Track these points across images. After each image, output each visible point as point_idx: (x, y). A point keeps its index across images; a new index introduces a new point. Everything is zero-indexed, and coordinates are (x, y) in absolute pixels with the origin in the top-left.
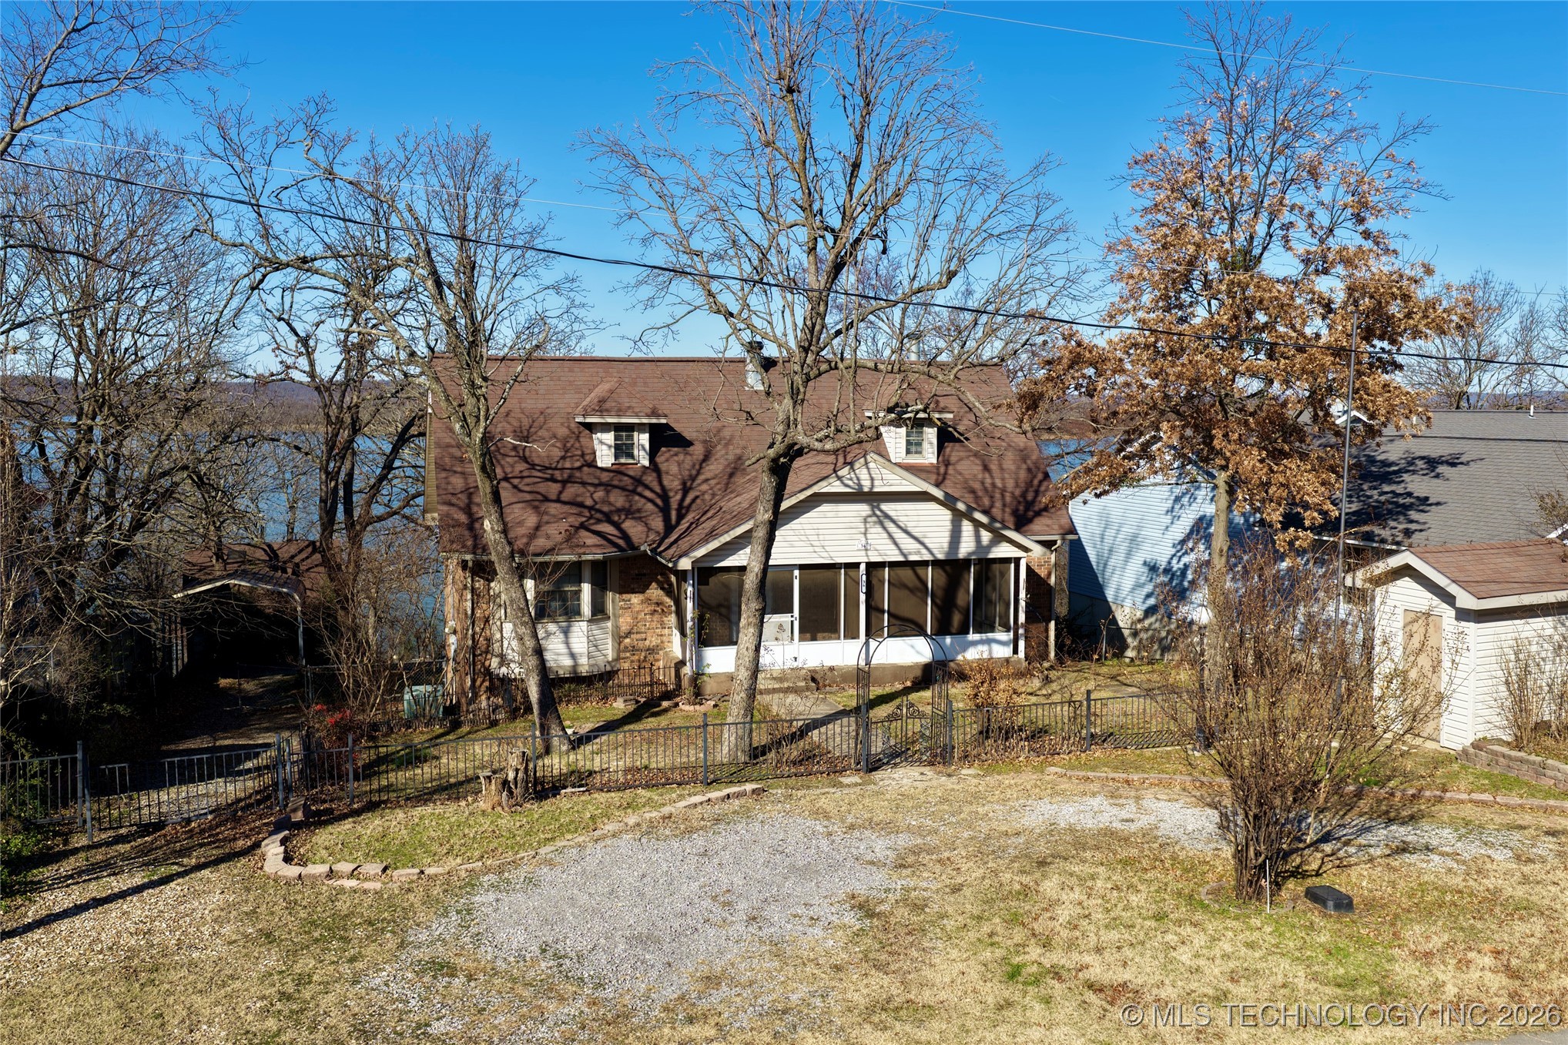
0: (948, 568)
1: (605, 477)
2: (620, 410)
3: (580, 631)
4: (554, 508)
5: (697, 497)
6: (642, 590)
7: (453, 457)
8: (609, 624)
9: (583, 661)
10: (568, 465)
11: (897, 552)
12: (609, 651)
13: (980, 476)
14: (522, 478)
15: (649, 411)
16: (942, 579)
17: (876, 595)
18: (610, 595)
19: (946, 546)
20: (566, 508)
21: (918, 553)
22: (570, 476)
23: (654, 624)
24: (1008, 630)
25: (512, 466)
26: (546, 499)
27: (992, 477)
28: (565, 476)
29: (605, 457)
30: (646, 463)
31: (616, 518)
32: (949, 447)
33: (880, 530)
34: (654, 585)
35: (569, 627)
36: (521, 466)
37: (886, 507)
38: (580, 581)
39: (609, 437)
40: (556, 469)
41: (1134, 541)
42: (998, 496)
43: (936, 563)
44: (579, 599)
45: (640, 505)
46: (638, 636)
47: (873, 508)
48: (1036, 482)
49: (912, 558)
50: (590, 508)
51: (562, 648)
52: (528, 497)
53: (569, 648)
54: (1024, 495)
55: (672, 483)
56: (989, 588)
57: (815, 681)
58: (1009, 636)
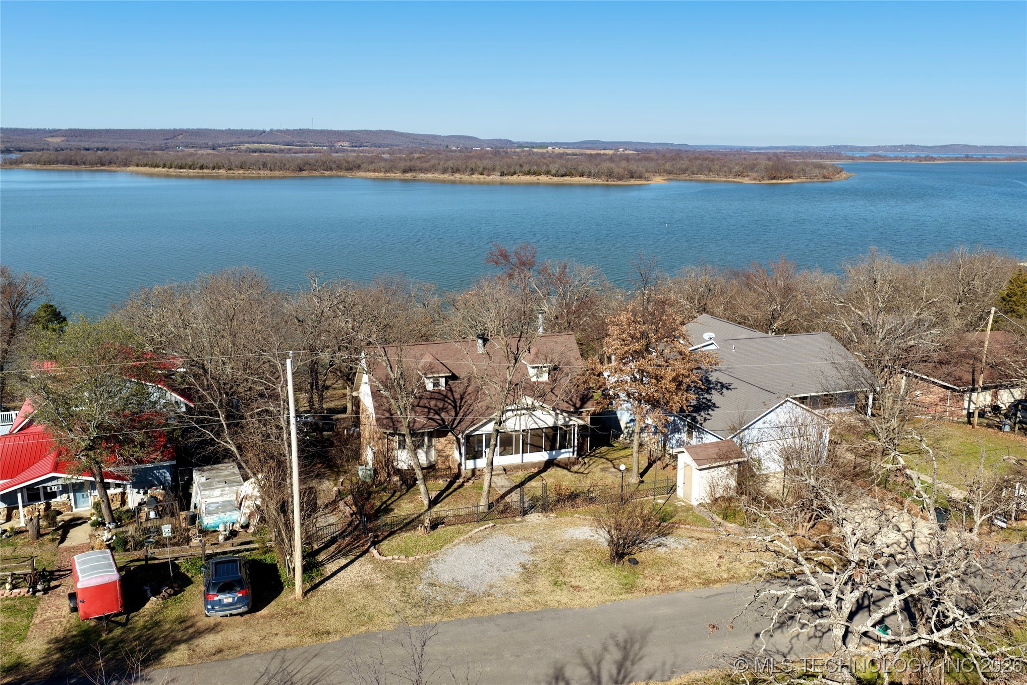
0: (553, 429)
5: (466, 401)
6: (445, 436)
8: (433, 449)
18: (435, 439)
19: (553, 422)
21: (543, 425)
23: (450, 448)
24: (572, 448)
29: (430, 387)
33: (530, 419)
34: (450, 434)
43: (549, 428)
44: (423, 443)
45: (446, 406)
46: (443, 452)
50: (429, 408)
57: (505, 470)
58: (571, 450)
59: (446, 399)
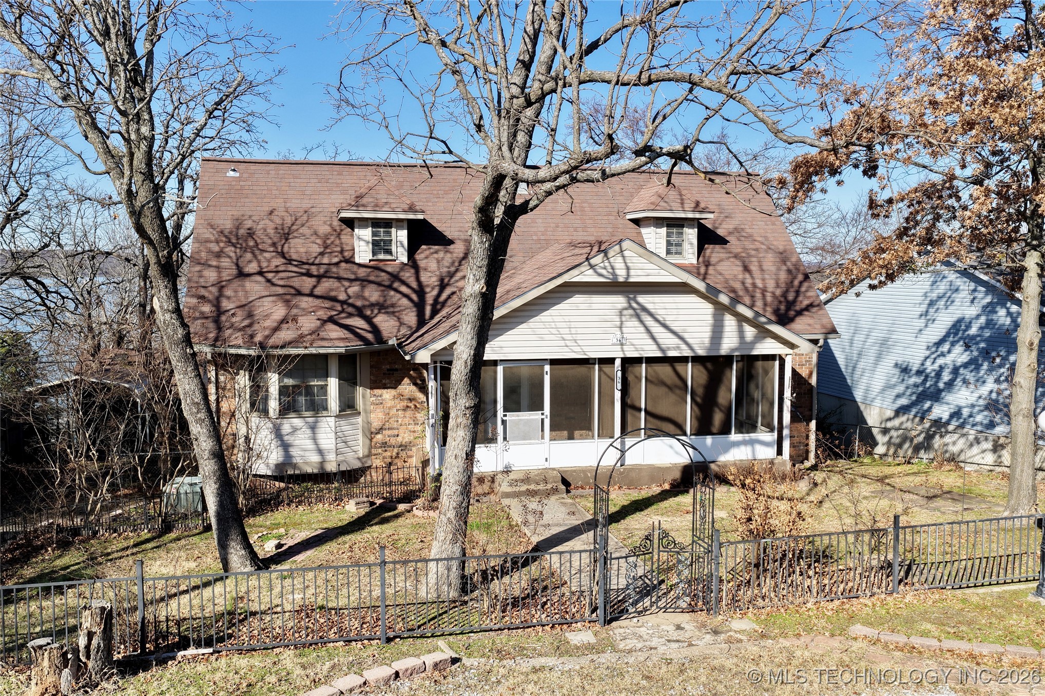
0: (709, 365)
1: (362, 272)
2: (376, 206)
3: (328, 425)
4: (306, 302)
5: (453, 293)
6: (395, 384)
7: (210, 251)
8: (359, 420)
9: (331, 457)
10: (326, 260)
11: (655, 347)
12: (360, 447)
13: (740, 277)
14: (277, 272)
15: (406, 207)
16: (703, 376)
17: (632, 392)
18: (360, 390)
19: (707, 341)
20: (318, 302)
21: (678, 348)
22: (326, 272)
23: (407, 420)
24: (772, 430)
25: (269, 261)
26: (299, 293)
27: (753, 278)
28: (322, 271)
29: (363, 254)
30: (405, 259)
31: (368, 313)
32: (709, 249)
33: (637, 323)
34: (406, 380)
35: (316, 422)
36: (279, 261)
37: (643, 299)
38: (326, 375)
39: (366, 233)
40: (313, 264)
41: (884, 345)
42: (758, 295)
43: (697, 359)
44: (325, 394)
45: (394, 300)
46: (390, 432)
47: (629, 299)
48: (796, 283)
49: (672, 354)
50: (343, 303)
51: (309, 444)
52: (280, 291)
53: (316, 444)
54: (784, 295)
55: (430, 279)
56: (752, 386)
57: (565, 482)
58: (772, 437)
59: (396, 285)
